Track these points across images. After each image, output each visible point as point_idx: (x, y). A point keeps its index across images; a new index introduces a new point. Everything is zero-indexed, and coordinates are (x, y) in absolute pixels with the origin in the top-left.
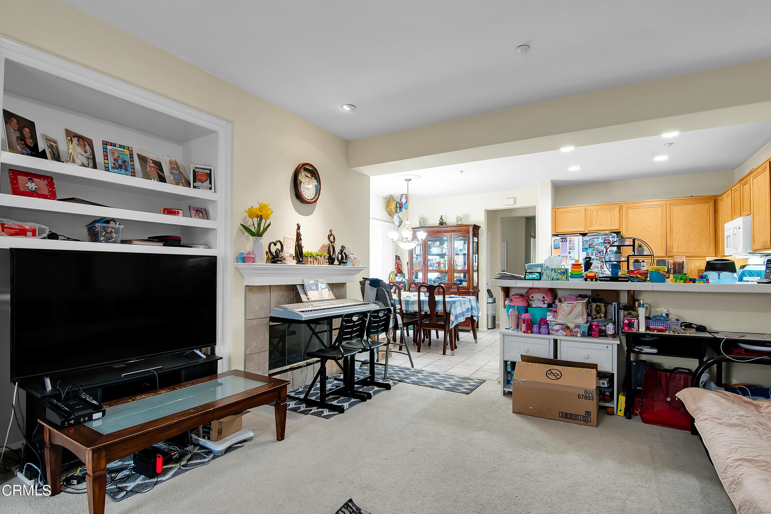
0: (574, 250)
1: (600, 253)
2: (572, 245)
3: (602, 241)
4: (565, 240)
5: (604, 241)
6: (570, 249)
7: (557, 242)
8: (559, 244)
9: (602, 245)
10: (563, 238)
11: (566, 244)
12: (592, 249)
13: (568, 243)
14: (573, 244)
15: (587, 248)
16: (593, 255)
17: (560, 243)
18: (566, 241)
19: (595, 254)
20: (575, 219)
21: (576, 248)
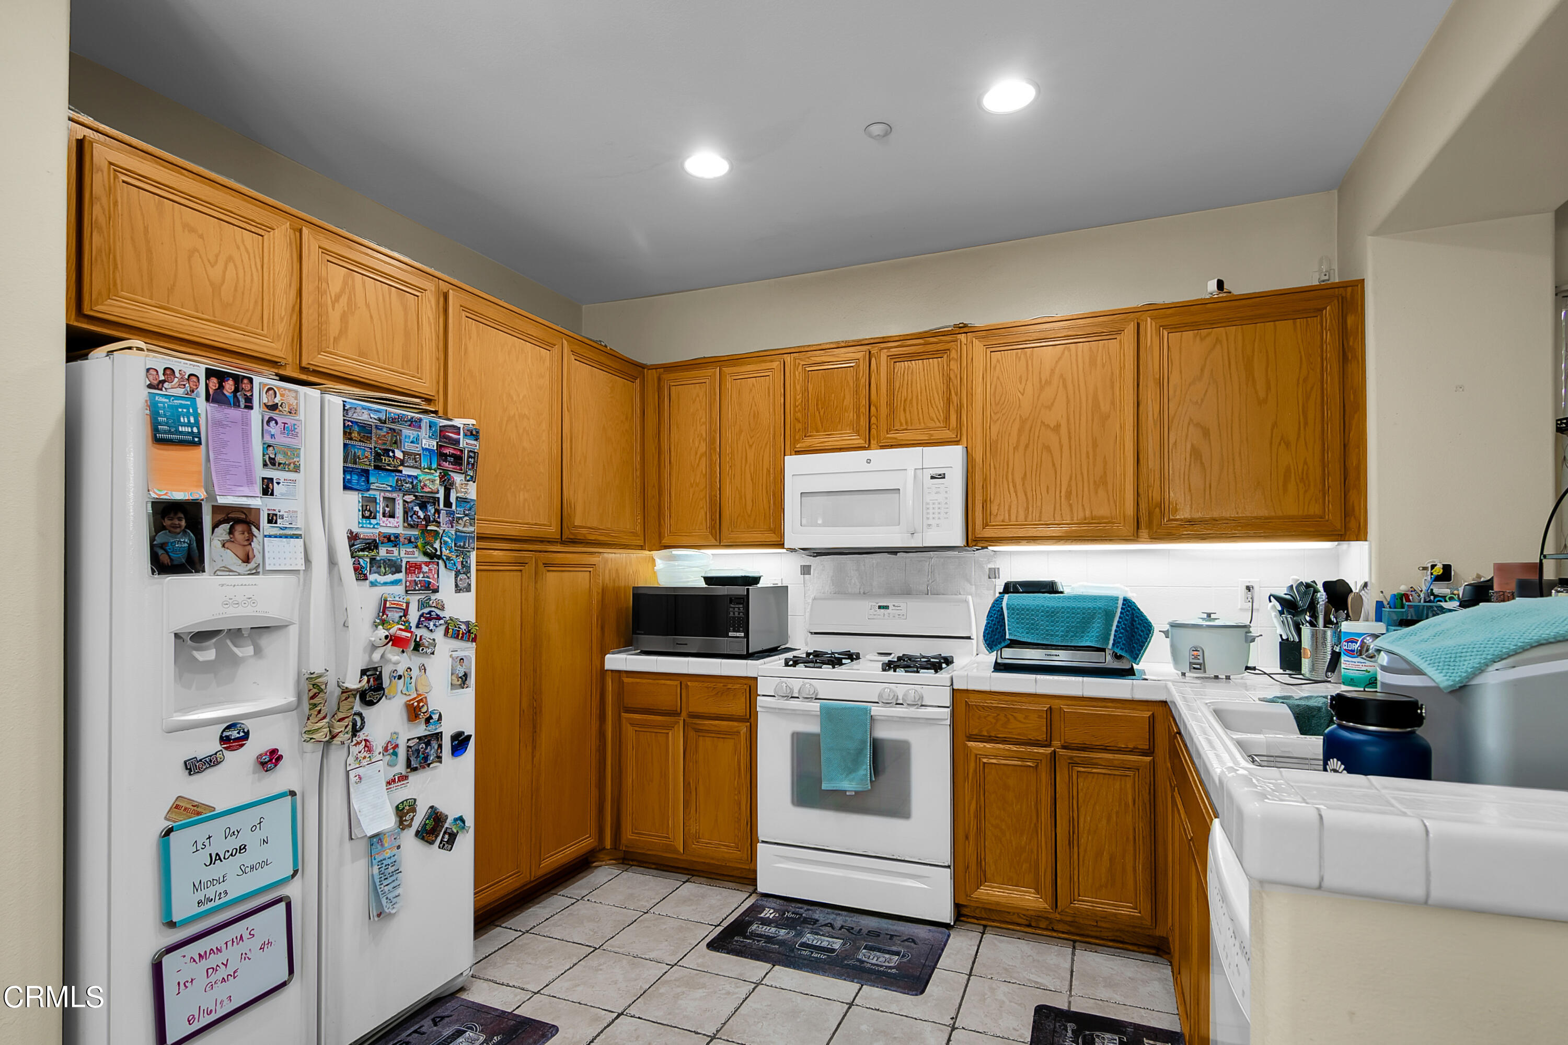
0: (297, 469)
1: (423, 506)
2: (281, 440)
3: (433, 444)
4: (236, 390)
5: (440, 447)
6: (273, 462)
7: (180, 392)
8: (197, 416)
9: (434, 466)
10: (221, 376)
11: (246, 423)
12: (392, 480)
13: (256, 415)
14: (290, 430)
15: (366, 473)
16: (392, 516)
17: (201, 402)
18: (242, 402)
19: (406, 513)
20: (231, 266)
21: (309, 457)
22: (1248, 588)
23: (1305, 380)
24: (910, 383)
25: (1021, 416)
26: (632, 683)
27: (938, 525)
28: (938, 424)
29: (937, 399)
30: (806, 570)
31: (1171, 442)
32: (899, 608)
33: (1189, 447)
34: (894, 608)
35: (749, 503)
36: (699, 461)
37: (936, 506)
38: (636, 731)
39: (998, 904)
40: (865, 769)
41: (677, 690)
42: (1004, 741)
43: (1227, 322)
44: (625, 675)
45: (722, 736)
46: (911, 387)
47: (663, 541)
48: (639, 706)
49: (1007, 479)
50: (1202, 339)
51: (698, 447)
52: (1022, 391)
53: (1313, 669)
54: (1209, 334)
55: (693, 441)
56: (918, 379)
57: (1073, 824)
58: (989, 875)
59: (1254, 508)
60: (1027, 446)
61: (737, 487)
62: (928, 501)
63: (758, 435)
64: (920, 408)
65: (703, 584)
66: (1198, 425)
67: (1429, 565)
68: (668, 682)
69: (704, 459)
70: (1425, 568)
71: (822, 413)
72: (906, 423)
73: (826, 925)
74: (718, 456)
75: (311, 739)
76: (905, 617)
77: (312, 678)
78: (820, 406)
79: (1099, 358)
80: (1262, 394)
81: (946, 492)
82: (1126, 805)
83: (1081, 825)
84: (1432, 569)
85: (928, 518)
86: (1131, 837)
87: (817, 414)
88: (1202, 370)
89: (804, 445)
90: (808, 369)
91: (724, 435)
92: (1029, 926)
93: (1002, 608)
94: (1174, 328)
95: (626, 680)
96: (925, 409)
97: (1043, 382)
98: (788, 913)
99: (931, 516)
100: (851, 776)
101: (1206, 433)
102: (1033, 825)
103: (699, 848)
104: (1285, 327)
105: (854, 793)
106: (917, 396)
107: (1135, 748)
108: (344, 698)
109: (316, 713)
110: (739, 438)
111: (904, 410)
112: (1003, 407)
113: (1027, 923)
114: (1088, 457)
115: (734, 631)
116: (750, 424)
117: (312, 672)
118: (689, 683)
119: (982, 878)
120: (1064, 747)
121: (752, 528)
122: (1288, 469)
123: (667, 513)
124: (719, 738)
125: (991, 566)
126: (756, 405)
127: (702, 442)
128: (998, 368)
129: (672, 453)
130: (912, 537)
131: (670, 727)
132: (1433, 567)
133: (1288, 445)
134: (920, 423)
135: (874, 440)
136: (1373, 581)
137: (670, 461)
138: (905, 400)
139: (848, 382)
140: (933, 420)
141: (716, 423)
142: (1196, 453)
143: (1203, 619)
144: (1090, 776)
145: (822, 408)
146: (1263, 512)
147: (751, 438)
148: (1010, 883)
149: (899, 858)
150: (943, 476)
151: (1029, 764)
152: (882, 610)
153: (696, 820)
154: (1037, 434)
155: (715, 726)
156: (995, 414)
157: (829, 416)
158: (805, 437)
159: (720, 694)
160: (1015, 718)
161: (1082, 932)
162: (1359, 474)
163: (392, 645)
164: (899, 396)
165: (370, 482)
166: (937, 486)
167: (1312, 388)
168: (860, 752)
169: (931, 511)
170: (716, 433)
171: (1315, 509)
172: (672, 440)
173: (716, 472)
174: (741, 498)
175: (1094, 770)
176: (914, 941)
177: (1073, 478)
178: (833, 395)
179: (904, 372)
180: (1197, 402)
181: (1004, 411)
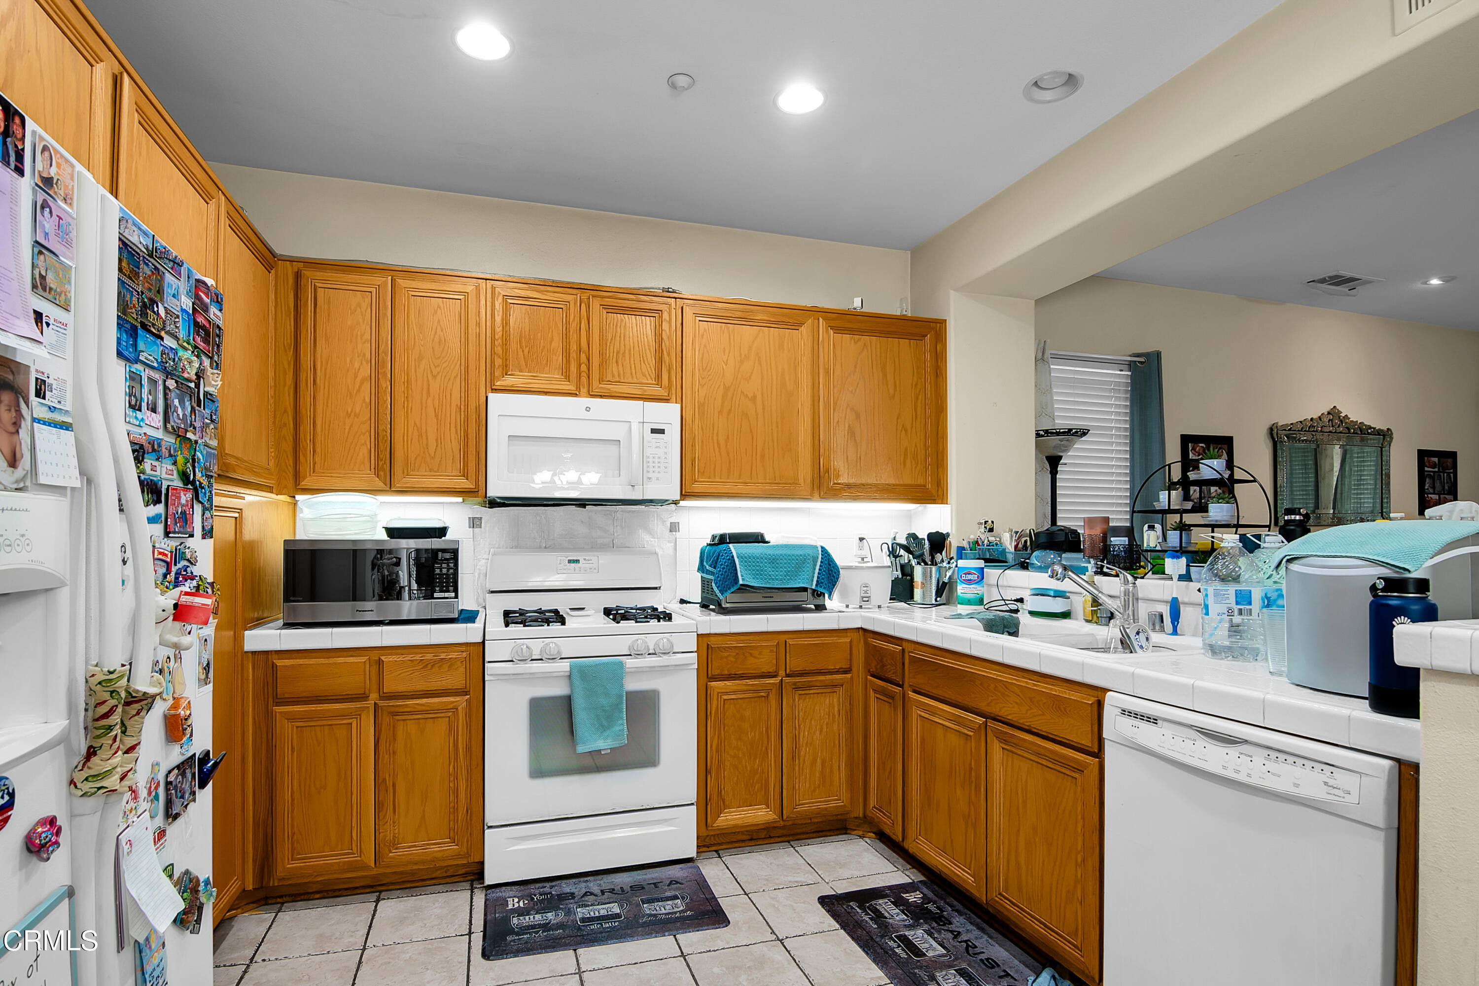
0: (67, 304)
3: (190, 305)
4: (6, 132)
5: (195, 311)
6: (43, 282)
12: (156, 351)
13: (27, 189)
14: (65, 232)
15: (134, 332)
18: (13, 158)
22: (861, 539)
23: (916, 385)
24: (622, 336)
25: (724, 384)
26: (292, 666)
27: (658, 479)
28: (650, 381)
29: (649, 359)
30: (475, 523)
31: (835, 421)
32: (590, 562)
33: (847, 426)
34: (585, 562)
35: (432, 444)
36: (360, 387)
37: (656, 460)
38: (297, 727)
39: (735, 826)
40: (621, 725)
41: (365, 668)
42: (741, 677)
43: (872, 332)
44: (276, 656)
45: (431, 716)
46: (624, 340)
47: (303, 483)
48: (305, 694)
49: (713, 439)
50: (856, 342)
51: (359, 369)
52: (725, 361)
53: (924, 596)
54: (860, 340)
55: (351, 361)
56: (631, 335)
57: (795, 739)
58: (727, 803)
59: (886, 477)
60: (729, 412)
61: (415, 424)
62: (649, 455)
63: (445, 365)
64: (632, 362)
65: (384, 536)
66: (852, 409)
67: (983, 521)
68: (351, 660)
69: (367, 385)
70: (981, 524)
71: (526, 351)
72: (619, 375)
73: (585, 894)
74: (389, 384)
75: (99, 789)
76: (596, 571)
77: (111, 680)
78: (524, 344)
79: (786, 345)
80: (892, 392)
81: (666, 447)
82: (834, 716)
83: (801, 740)
84: (985, 524)
85: (648, 472)
86: (837, 742)
87: (520, 352)
88: (855, 367)
89: (504, 383)
90: (510, 301)
91: (397, 359)
92: (751, 840)
93: (733, 556)
94: (838, 330)
95: (279, 663)
96: (638, 366)
97: (743, 356)
98: (535, 896)
99: (651, 469)
100: (606, 734)
101: (858, 416)
102: (764, 748)
103: (400, 855)
104: (904, 343)
105: (609, 751)
106: (630, 351)
107: (840, 668)
108: (134, 712)
109: (111, 742)
110: (419, 366)
111: (617, 362)
112: (709, 373)
113: (748, 837)
114: (777, 427)
115: (441, 591)
116: (433, 351)
117: (112, 670)
118: (383, 658)
119: (723, 806)
120: (787, 676)
121: (436, 472)
122: (906, 449)
123: (310, 447)
124: (426, 718)
125: (673, 520)
126: (442, 331)
127: (364, 363)
128: (705, 337)
129: (318, 371)
130: (633, 489)
131: (357, 715)
132: (986, 522)
133: (906, 431)
134: (632, 378)
135: (584, 388)
136: (954, 532)
137: (314, 381)
138: (618, 353)
139: (556, 323)
140: (645, 376)
141: (387, 344)
142: (851, 432)
143: (859, 562)
144: (808, 697)
145: (526, 347)
146: (892, 481)
147: (435, 367)
148: (745, 805)
149: (648, 807)
150: (662, 431)
151: (762, 694)
152: (573, 565)
153: (394, 822)
154: (737, 403)
155: (422, 705)
156: (703, 378)
157: (535, 356)
158: (506, 375)
159: (429, 666)
160: (751, 655)
161: (792, 832)
162: (943, 456)
163: (173, 620)
164: (612, 348)
165: (139, 349)
166: (658, 441)
167: (920, 392)
168: (616, 707)
169: (651, 465)
170: (386, 355)
171: (920, 481)
172: (318, 356)
173: (385, 401)
174: (420, 436)
175: (811, 692)
176: (677, 882)
177: (766, 444)
178: (539, 334)
179: (617, 325)
180: (852, 392)
181: (710, 377)
